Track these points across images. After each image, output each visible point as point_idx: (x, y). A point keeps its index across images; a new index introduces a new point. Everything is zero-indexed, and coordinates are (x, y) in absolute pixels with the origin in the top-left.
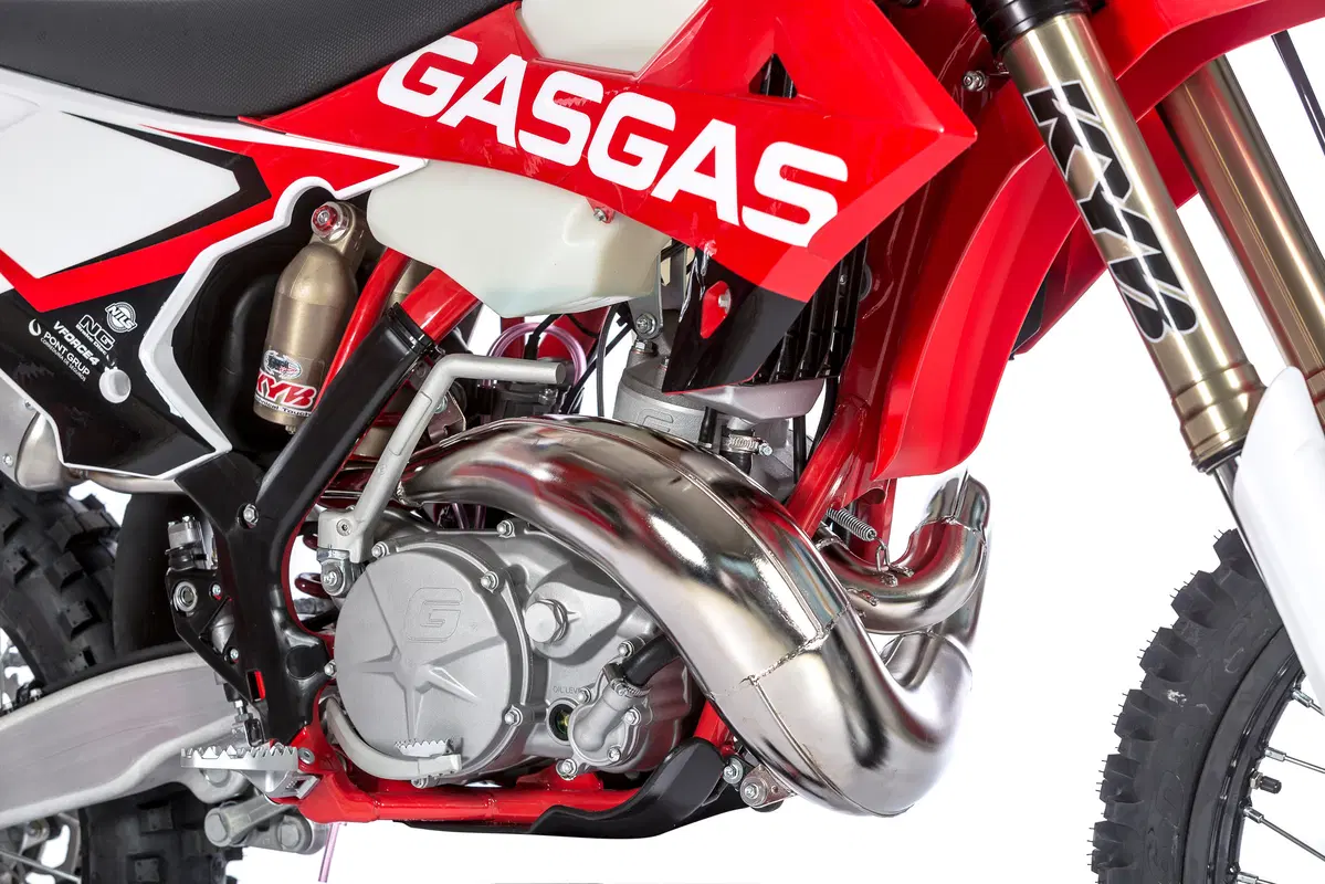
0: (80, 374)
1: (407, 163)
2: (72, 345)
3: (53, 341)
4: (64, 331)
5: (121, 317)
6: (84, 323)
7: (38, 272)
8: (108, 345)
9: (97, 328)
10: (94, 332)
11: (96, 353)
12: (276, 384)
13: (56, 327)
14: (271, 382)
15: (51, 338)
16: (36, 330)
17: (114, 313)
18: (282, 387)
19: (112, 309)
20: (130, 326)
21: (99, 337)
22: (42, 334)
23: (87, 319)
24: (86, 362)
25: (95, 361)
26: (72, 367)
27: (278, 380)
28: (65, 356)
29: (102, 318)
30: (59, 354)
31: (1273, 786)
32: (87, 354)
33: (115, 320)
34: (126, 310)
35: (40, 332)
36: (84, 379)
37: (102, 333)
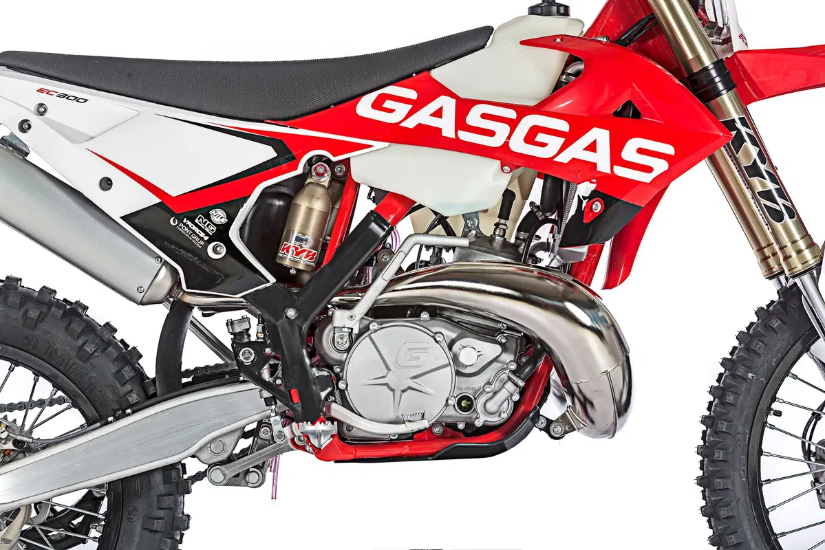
0: (198, 245)
1: (378, 145)
2: (195, 231)
3: (184, 228)
4: (189, 223)
5: (219, 216)
6: (199, 219)
7: (174, 193)
8: (213, 230)
9: (206, 222)
10: (205, 223)
11: (207, 234)
12: (300, 250)
13: (184, 221)
14: (296, 249)
15: (183, 226)
16: (174, 222)
17: (215, 214)
18: (304, 251)
19: (212, 212)
20: (224, 221)
21: (207, 226)
22: (178, 225)
23: (200, 217)
24: (202, 239)
25: (206, 238)
26: (193, 241)
27: (301, 247)
28: (190, 235)
29: (208, 217)
30: (187, 235)
31: (778, 414)
32: (202, 235)
33: (215, 218)
34: (221, 213)
35: (176, 223)
36: (200, 247)
37: (209, 224)
